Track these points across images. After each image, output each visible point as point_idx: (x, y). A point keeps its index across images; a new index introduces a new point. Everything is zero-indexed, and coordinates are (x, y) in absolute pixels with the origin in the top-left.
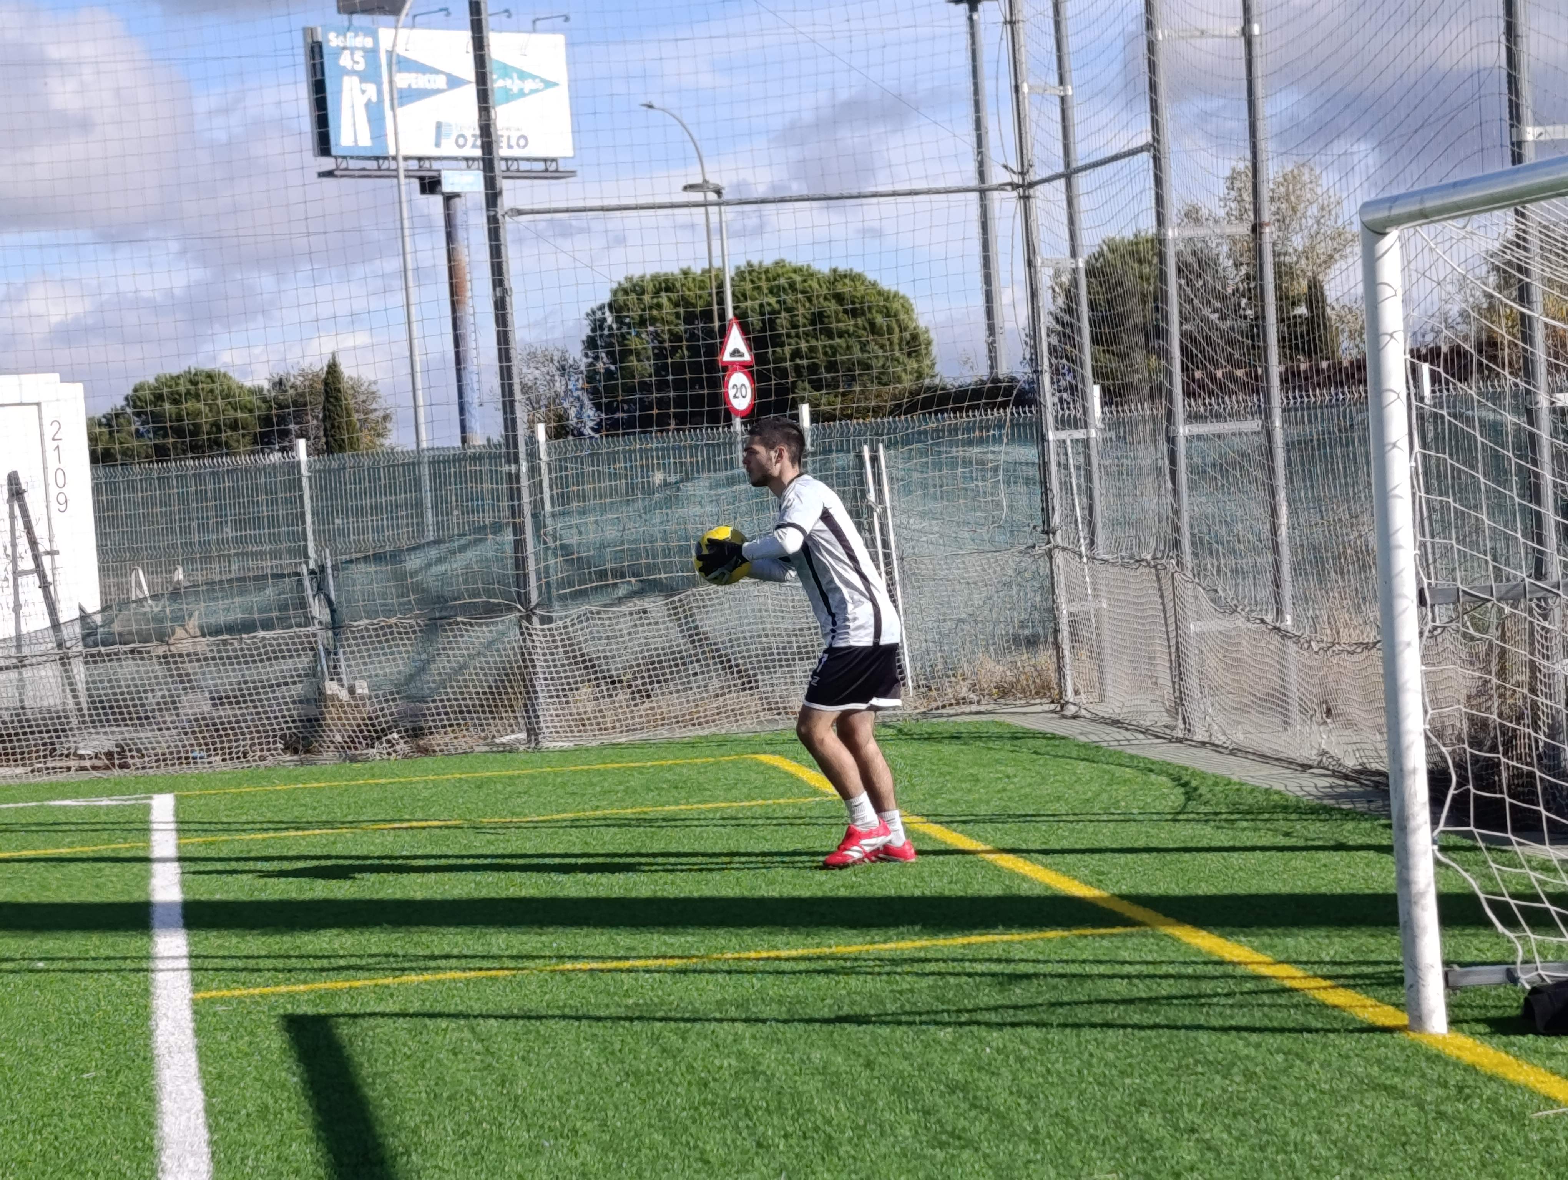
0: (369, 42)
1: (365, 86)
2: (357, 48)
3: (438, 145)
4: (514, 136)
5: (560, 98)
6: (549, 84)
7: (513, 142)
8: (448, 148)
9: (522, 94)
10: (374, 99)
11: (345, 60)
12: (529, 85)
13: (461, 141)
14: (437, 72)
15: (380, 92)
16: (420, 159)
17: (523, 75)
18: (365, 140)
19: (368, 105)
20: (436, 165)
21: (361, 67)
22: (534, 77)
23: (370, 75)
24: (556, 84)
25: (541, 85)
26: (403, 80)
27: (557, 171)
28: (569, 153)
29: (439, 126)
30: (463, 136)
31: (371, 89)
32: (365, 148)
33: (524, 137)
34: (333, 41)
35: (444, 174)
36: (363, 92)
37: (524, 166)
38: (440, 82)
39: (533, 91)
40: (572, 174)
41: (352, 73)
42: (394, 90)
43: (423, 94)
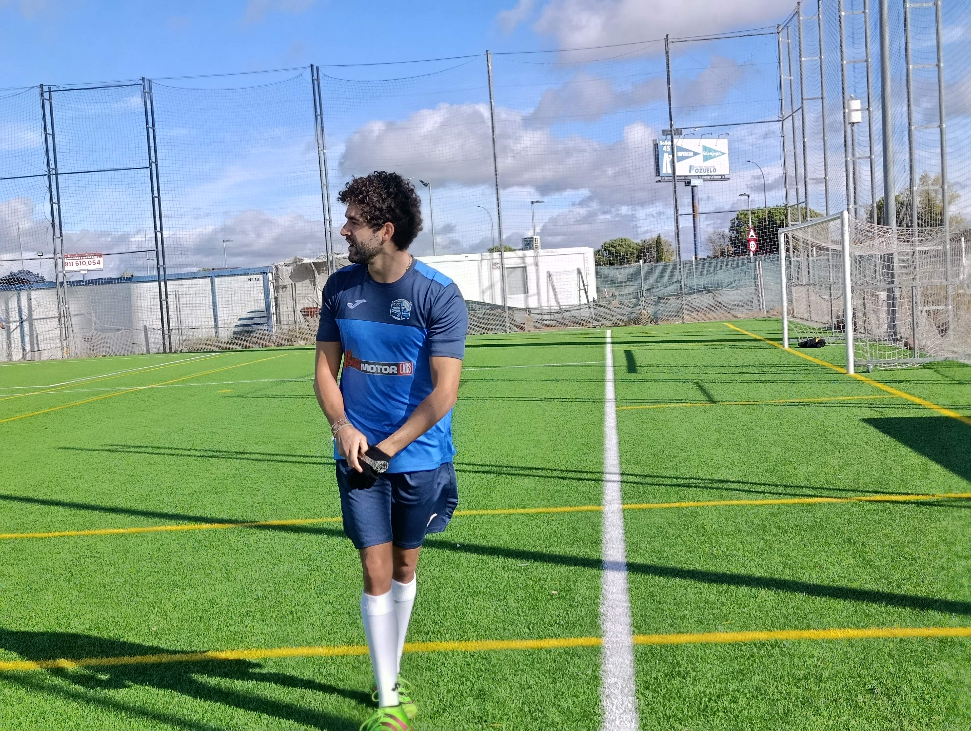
2: (668, 145)
3: (690, 172)
5: (725, 157)
6: (723, 154)
8: (693, 173)
9: (715, 157)
10: (672, 160)
11: (664, 149)
12: (717, 154)
14: (691, 151)
15: (674, 157)
16: (685, 176)
17: (715, 151)
19: (670, 161)
20: (689, 178)
21: (668, 150)
22: (718, 152)
23: (671, 153)
24: (724, 154)
25: (720, 154)
26: (680, 154)
27: (725, 178)
28: (728, 173)
29: (691, 166)
31: (671, 156)
32: (670, 173)
34: (662, 143)
35: (693, 180)
36: (669, 158)
37: (715, 177)
38: (691, 154)
39: (719, 156)
40: (729, 179)
41: (667, 152)
42: (678, 157)
43: (687, 157)
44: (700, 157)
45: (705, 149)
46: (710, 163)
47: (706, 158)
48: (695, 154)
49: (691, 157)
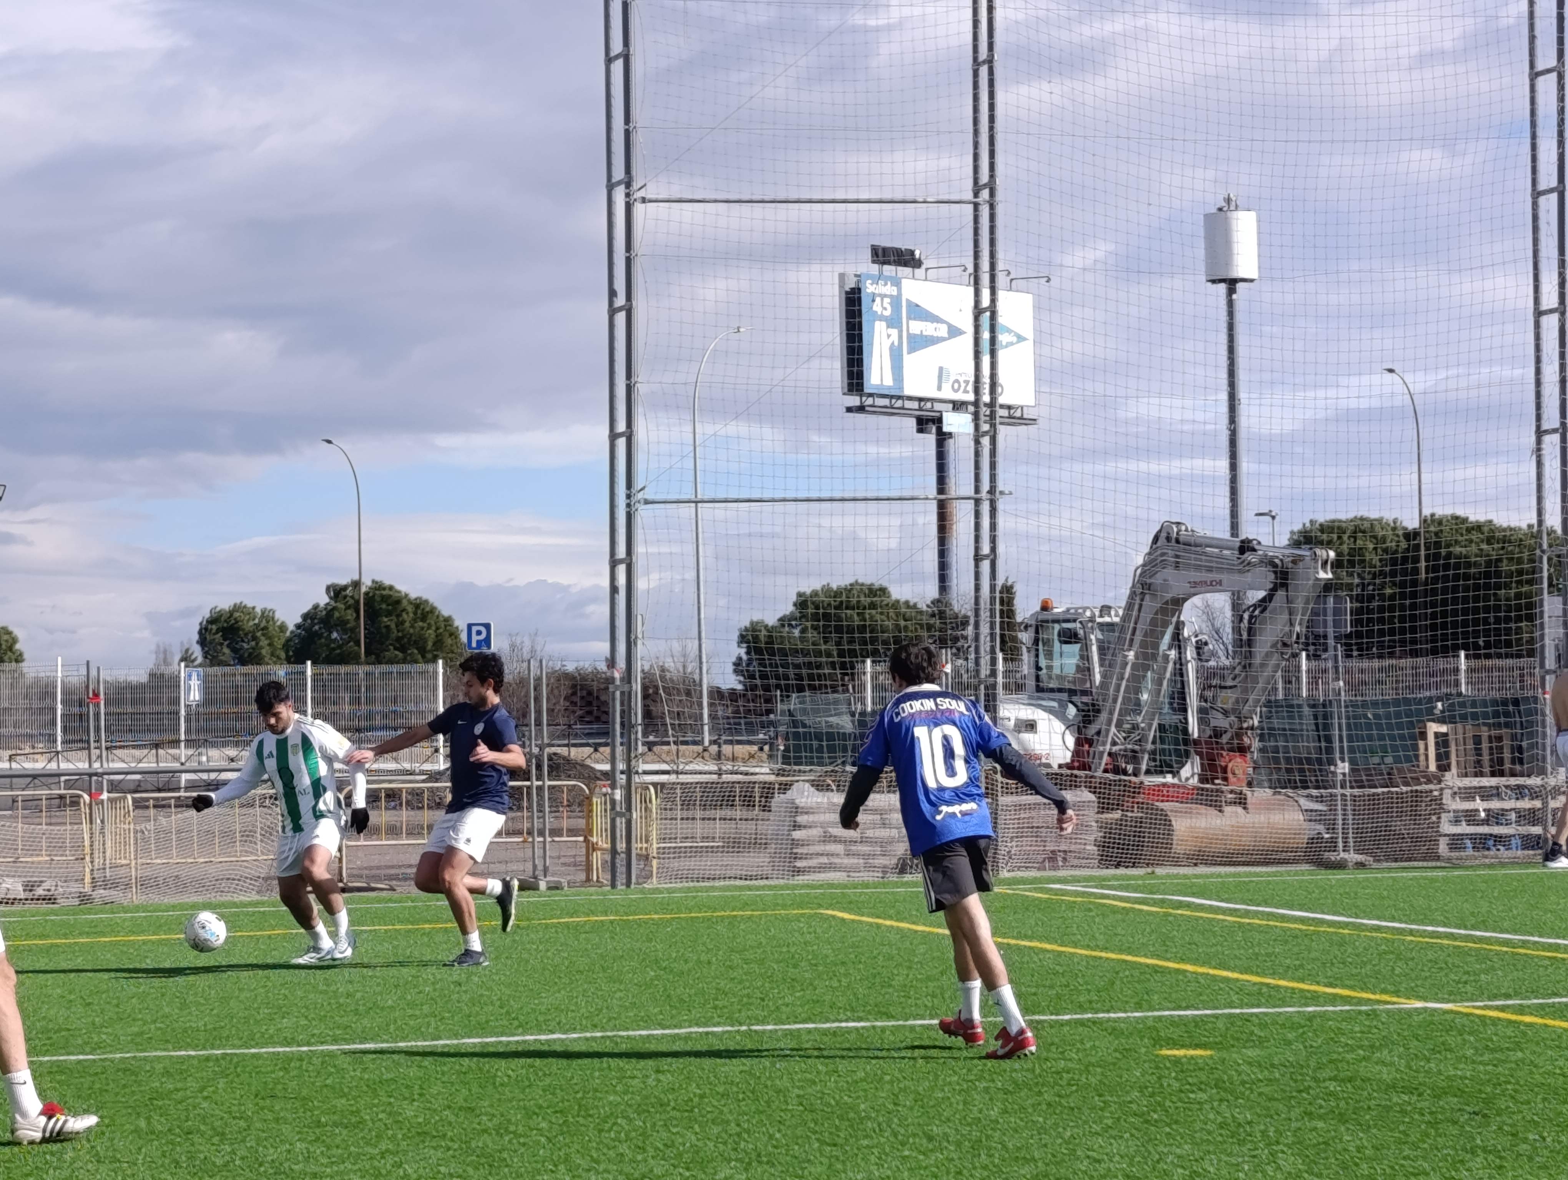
0: (894, 291)
1: (891, 331)
2: (886, 296)
3: (939, 388)
5: (1028, 351)
6: (1021, 338)
8: (947, 393)
10: (896, 344)
11: (877, 307)
12: (1006, 338)
13: (956, 386)
14: (942, 321)
15: (900, 337)
16: (920, 400)
18: (888, 381)
19: (892, 348)
20: (938, 406)
21: (888, 313)
22: (1010, 331)
23: (893, 322)
24: (1025, 339)
25: (1015, 339)
26: (917, 327)
27: (1021, 418)
28: (1032, 403)
29: (942, 370)
30: (957, 381)
31: (894, 332)
32: (889, 388)
34: (869, 288)
35: (945, 415)
36: (889, 336)
38: (943, 331)
39: (1009, 344)
40: (1032, 422)
41: (882, 318)
42: (910, 336)
43: (931, 341)
49: (943, 339)
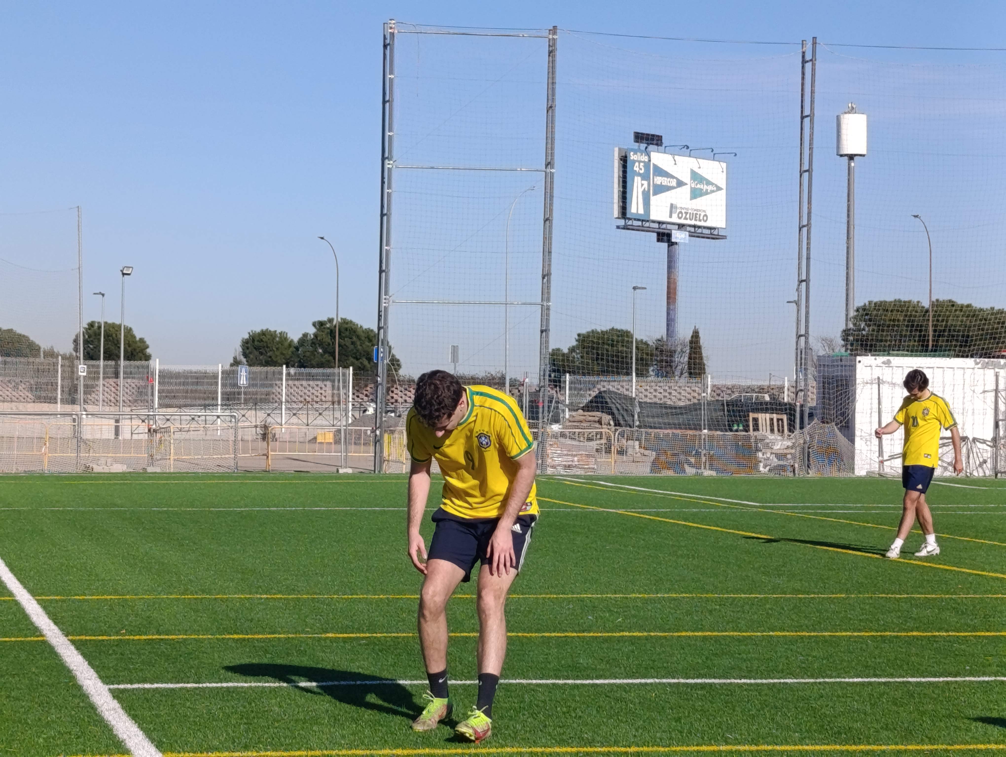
0: (646, 159)
2: (641, 161)
3: (671, 216)
4: (703, 214)
5: (721, 196)
6: (719, 189)
7: (701, 218)
8: (675, 219)
9: (707, 193)
11: (636, 168)
12: (710, 188)
13: (680, 215)
14: (673, 177)
15: (649, 186)
16: (659, 223)
17: (709, 183)
18: (641, 211)
19: (644, 192)
20: (669, 227)
21: (642, 171)
22: (712, 184)
23: (645, 177)
24: (721, 189)
25: (715, 188)
27: (717, 235)
28: (724, 226)
29: (672, 205)
30: (681, 212)
32: (641, 215)
33: (706, 215)
34: (632, 156)
35: (673, 232)
37: (704, 231)
38: (674, 183)
39: (713, 192)
40: (724, 237)
41: (638, 174)
44: (685, 191)
45: (695, 176)
46: (700, 203)
47: (695, 194)
48: (680, 184)
